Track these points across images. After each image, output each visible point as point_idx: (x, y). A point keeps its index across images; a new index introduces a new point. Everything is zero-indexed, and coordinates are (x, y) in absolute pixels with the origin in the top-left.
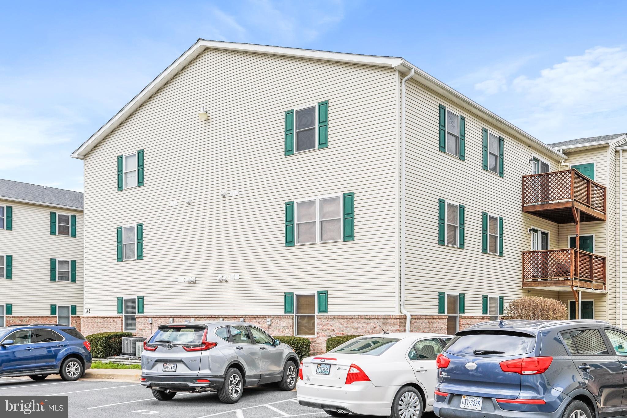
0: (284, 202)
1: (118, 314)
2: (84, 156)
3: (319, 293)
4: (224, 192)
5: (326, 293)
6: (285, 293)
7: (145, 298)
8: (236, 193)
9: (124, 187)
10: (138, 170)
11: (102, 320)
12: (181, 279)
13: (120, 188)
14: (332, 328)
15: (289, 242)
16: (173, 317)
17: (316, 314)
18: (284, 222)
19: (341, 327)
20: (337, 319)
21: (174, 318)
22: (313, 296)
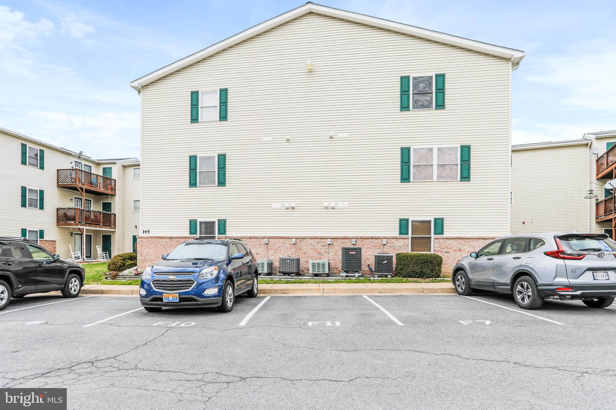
0: (400, 147)
1: (190, 235)
2: (142, 87)
3: (436, 220)
4: (331, 134)
5: (442, 220)
6: (400, 219)
7: (227, 221)
8: (346, 135)
9: (200, 120)
10: (220, 106)
11: (170, 240)
12: (277, 205)
13: (194, 119)
14: (450, 246)
15: (405, 178)
16: (268, 237)
17: (432, 235)
18: (400, 163)
19: (459, 245)
20: (454, 239)
21: (269, 239)
22: (429, 222)
